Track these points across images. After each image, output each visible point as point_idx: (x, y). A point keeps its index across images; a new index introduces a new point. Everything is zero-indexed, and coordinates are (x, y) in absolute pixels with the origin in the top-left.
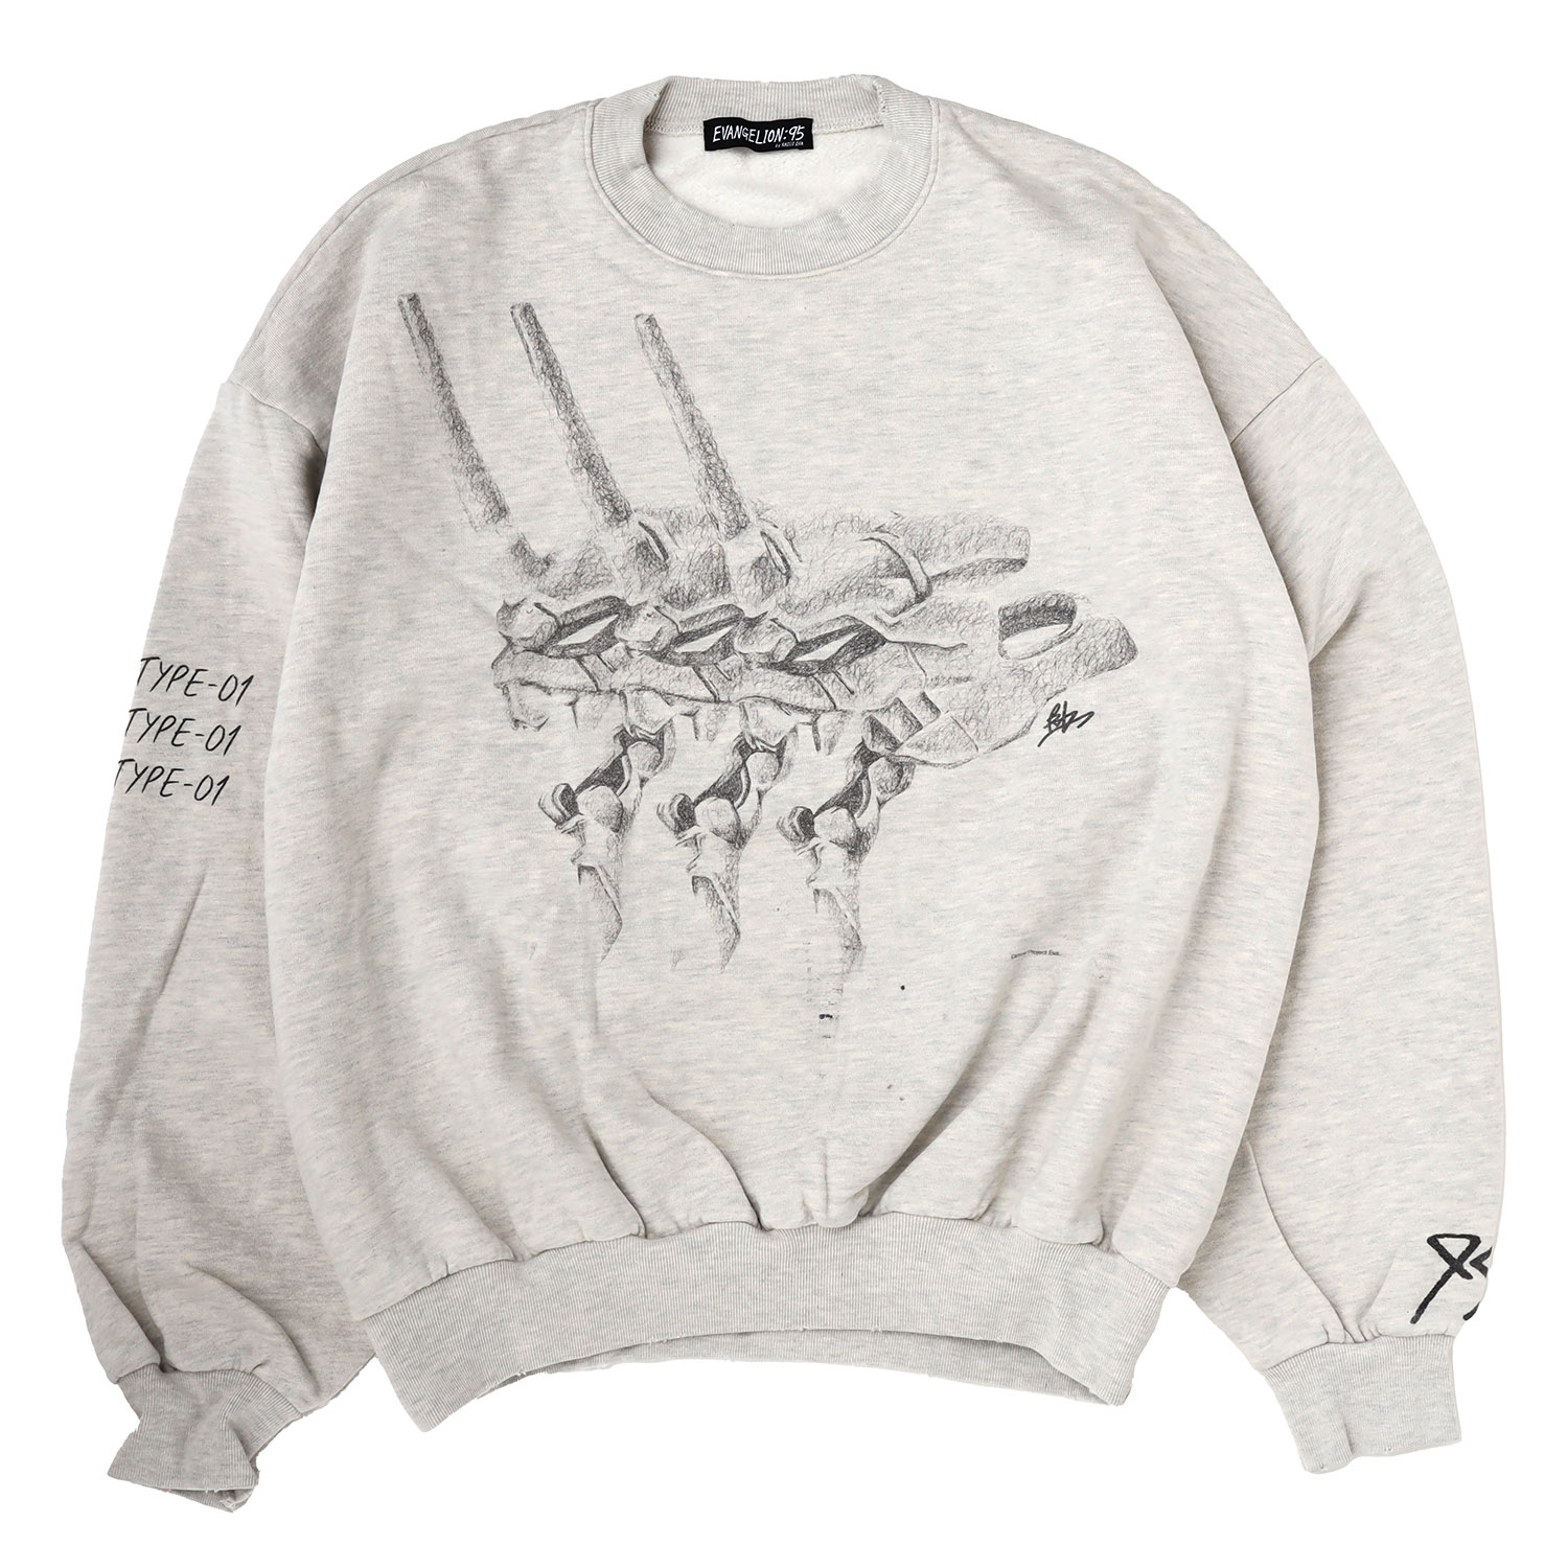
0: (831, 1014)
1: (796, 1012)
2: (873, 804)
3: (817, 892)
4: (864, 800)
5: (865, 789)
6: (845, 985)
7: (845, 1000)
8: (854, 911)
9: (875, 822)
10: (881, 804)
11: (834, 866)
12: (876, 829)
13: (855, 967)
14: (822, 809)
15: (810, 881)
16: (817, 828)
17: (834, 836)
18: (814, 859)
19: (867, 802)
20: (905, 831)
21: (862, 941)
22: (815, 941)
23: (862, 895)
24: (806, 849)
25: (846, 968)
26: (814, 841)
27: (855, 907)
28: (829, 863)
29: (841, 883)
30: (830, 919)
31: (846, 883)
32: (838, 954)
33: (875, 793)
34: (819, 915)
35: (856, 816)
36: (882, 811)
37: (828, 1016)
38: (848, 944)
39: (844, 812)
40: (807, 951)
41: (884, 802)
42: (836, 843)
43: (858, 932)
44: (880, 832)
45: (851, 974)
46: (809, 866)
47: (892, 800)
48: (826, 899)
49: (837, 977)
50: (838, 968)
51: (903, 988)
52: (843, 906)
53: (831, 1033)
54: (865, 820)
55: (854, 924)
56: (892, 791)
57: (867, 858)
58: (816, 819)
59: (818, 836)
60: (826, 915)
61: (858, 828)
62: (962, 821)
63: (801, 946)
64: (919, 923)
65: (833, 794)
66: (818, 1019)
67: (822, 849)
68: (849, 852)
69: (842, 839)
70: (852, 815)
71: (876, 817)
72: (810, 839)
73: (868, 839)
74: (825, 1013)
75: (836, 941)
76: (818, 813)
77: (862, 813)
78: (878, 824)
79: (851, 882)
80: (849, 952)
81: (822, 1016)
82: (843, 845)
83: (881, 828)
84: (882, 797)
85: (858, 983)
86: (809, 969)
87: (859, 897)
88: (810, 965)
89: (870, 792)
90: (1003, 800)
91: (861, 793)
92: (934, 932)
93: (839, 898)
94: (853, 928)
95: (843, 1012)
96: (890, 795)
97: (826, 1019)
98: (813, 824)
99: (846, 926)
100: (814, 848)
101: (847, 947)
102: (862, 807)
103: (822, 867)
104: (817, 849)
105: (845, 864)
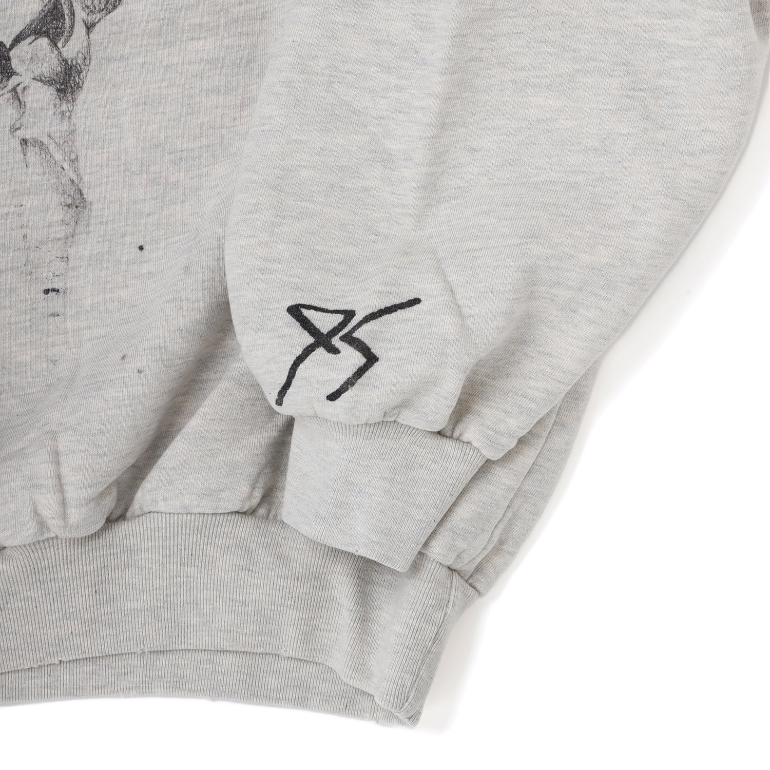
0: (56, 287)
1: (13, 290)
2: (80, 29)
3: (24, 142)
4: (67, 25)
5: (66, 11)
6: (71, 251)
7: (72, 268)
8: (72, 161)
9: (85, 50)
10: (89, 27)
11: (43, 109)
12: (87, 58)
13: (81, 228)
14: (18, 40)
15: (14, 129)
16: (15, 63)
17: (37, 73)
18: (16, 103)
19: (72, 27)
20: (124, 58)
21: (85, 196)
22: (28, 202)
23: (80, 141)
24: (5, 91)
25: (69, 230)
26: (14, 81)
27: (73, 156)
28: (35, 105)
29: (52, 129)
30: (44, 174)
31: (59, 128)
32: (58, 215)
33: (80, 14)
34: (30, 170)
35: (60, 45)
36: (91, 36)
37: (54, 290)
38: (69, 201)
39: (44, 42)
40: (20, 215)
41: (93, 25)
42: (41, 81)
43: (80, 185)
44: (93, 63)
45: (77, 238)
46: (11, 112)
47: (103, 22)
48: (37, 149)
49: (60, 243)
50: (60, 232)
51: (141, 248)
52: (58, 156)
53: (59, 310)
54: (72, 48)
55: (74, 177)
56: (101, 10)
57: (82, 96)
58: (12, 53)
59: (18, 74)
60: (39, 170)
61: (65, 60)
62: (192, 39)
63: (12, 209)
64: (153, 169)
65: (28, 20)
66: (42, 295)
67: (25, 88)
68: (58, 90)
69: (47, 75)
70: (56, 45)
71: (85, 44)
72: (9, 77)
73: (79, 72)
74: (50, 287)
75: (54, 199)
76: (13, 46)
77: (67, 41)
78: (89, 53)
79: (65, 126)
80: (71, 211)
81: (47, 292)
82: (49, 82)
83: (93, 57)
84: (90, 19)
85: (85, 247)
86: (24, 236)
87: (77, 144)
88: (26, 231)
89: (73, 14)
90: (240, 8)
91: (63, 16)
92: (173, 179)
93: (52, 148)
94: (72, 181)
95: (70, 284)
96: (99, 16)
97: (52, 294)
98: (9, 59)
99: (65, 180)
100: (14, 90)
101: (68, 206)
102: (66, 34)
103: (28, 112)
104: (19, 89)
105: (55, 106)
